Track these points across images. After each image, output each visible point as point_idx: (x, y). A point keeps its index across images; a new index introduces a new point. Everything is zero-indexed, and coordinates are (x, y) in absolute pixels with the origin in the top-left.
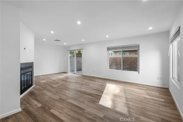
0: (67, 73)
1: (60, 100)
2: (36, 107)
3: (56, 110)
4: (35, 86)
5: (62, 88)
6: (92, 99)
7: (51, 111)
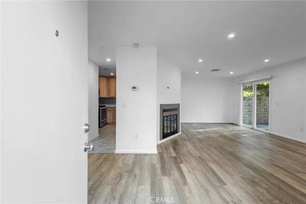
0: (237, 125)
1: (198, 158)
2: (170, 155)
3: (186, 167)
4: (181, 134)
5: (212, 145)
6: (254, 178)
7: (181, 165)
